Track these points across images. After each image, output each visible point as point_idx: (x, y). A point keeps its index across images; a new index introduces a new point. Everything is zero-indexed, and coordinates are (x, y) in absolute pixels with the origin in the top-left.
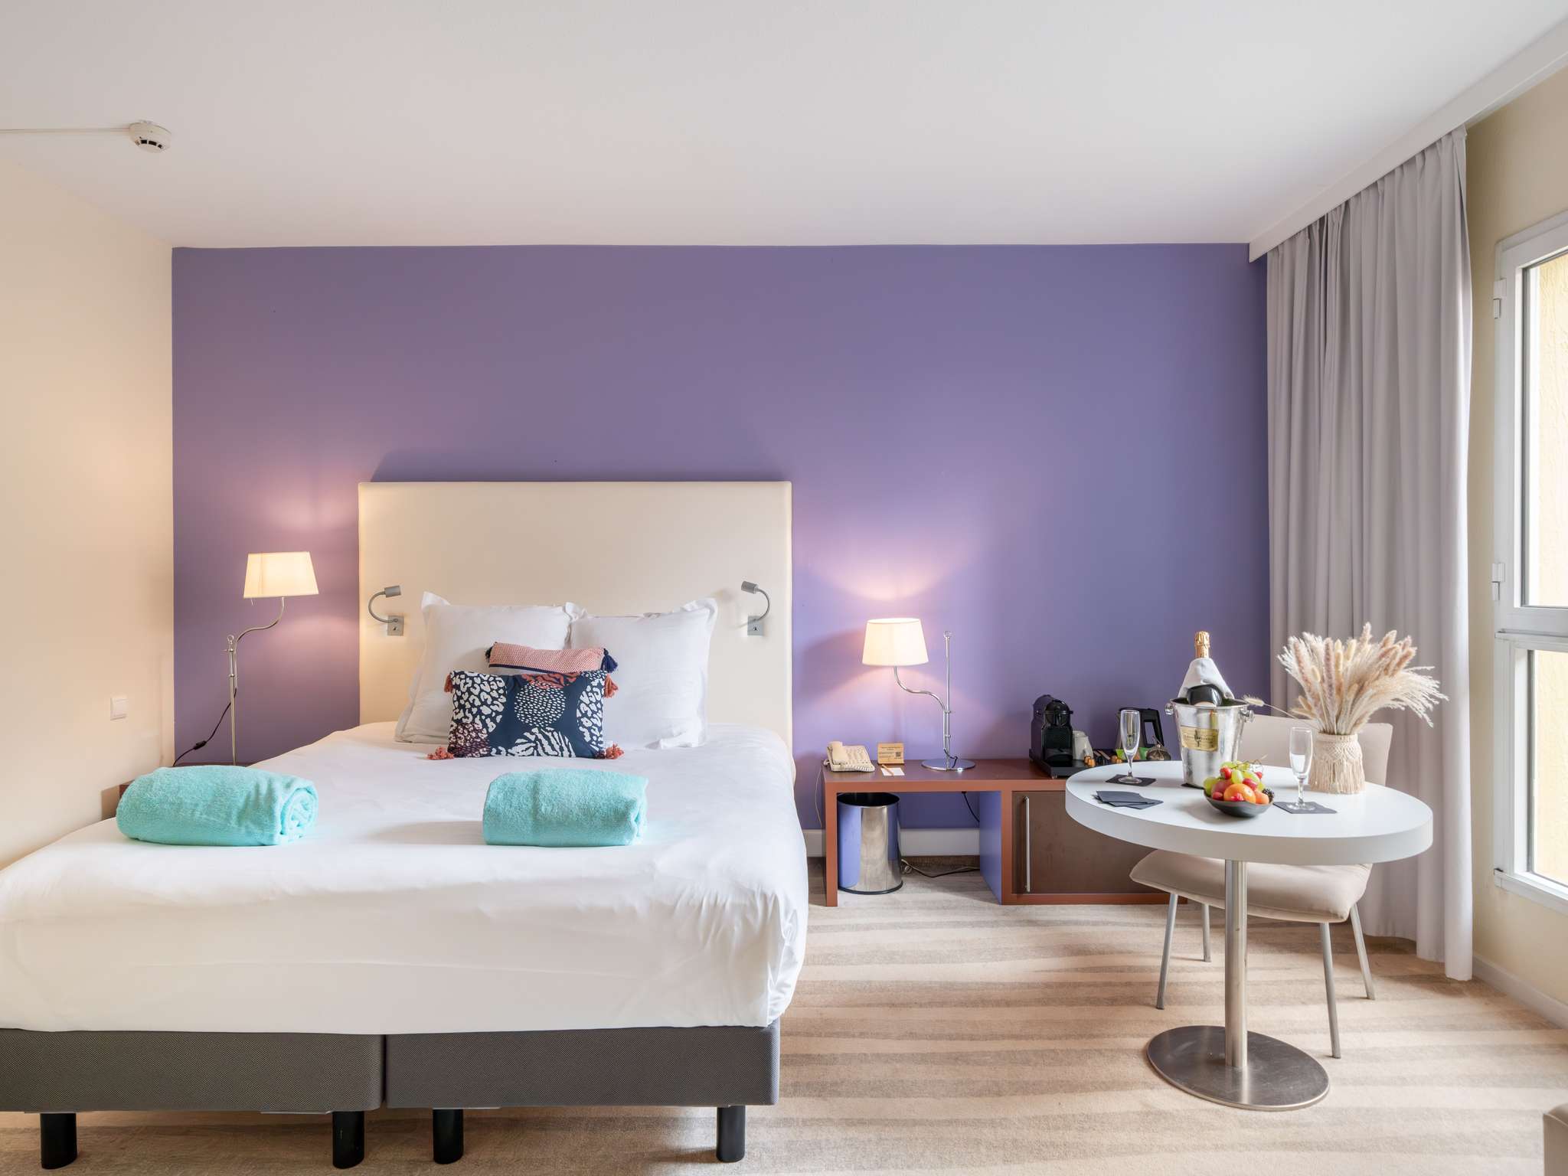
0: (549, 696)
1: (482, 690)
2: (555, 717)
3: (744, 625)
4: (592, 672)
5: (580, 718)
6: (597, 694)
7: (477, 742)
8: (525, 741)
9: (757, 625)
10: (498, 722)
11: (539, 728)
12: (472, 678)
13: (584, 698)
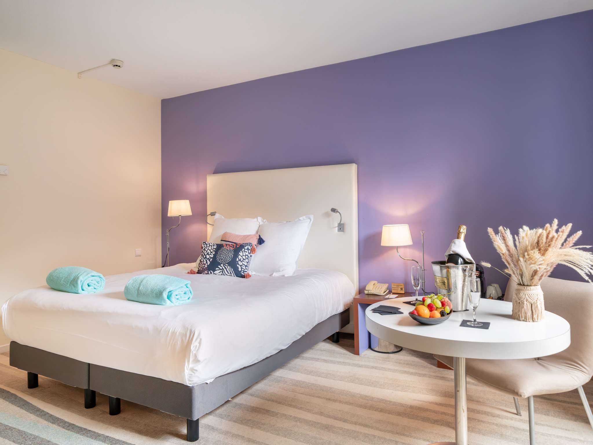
0: (228, 252)
1: (208, 249)
2: (229, 260)
3: (336, 227)
4: (246, 244)
5: (238, 261)
6: (247, 252)
7: (204, 268)
8: (219, 269)
9: (341, 227)
10: (211, 261)
11: (223, 264)
12: (207, 244)
13: (241, 254)
